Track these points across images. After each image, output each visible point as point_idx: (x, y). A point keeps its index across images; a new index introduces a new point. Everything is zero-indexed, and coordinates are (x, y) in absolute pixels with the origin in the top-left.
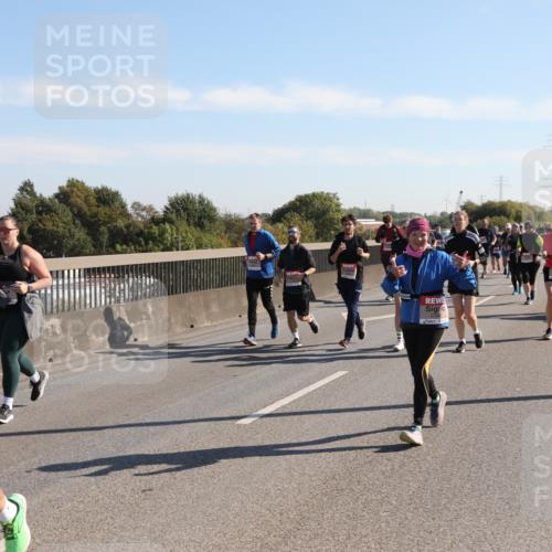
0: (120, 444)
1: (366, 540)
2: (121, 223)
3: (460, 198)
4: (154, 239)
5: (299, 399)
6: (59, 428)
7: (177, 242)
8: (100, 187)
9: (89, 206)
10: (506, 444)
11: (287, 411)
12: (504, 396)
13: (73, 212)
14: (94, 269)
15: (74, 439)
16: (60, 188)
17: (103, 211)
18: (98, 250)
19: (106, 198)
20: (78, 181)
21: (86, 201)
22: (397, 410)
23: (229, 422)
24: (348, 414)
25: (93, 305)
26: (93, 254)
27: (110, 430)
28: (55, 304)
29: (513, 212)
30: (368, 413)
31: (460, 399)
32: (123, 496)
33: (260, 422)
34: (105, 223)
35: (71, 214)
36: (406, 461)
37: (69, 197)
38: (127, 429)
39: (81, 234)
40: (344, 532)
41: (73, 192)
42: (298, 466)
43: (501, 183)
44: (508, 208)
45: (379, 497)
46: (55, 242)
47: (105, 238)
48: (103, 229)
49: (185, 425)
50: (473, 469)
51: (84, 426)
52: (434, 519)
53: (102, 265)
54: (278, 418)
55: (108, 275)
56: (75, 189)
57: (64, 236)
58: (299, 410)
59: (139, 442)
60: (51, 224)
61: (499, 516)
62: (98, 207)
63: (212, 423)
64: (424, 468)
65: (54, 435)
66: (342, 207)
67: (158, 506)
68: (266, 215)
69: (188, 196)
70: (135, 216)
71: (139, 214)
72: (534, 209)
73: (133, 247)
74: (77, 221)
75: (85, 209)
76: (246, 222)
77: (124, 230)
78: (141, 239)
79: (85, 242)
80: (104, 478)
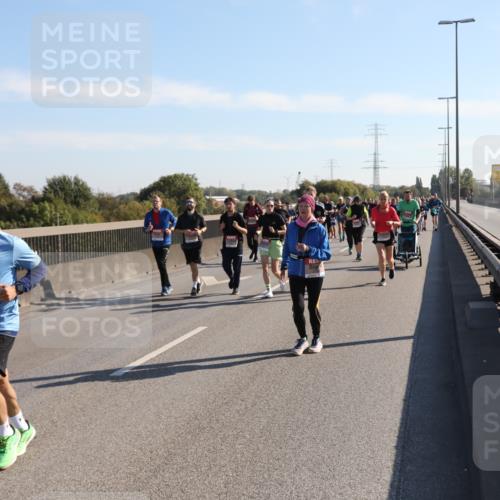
2: (4, 202)
3: (298, 178)
4: (35, 216)
7: (56, 219)
11: (155, 363)
12: (336, 342)
29: (342, 189)
43: (332, 165)
44: (338, 186)
66: (200, 186)
67: (41, 451)
68: (134, 194)
69: (64, 178)
70: (16, 195)
71: (20, 195)
72: (358, 186)
73: (16, 224)
76: (117, 200)
77: (7, 208)
78: (23, 216)
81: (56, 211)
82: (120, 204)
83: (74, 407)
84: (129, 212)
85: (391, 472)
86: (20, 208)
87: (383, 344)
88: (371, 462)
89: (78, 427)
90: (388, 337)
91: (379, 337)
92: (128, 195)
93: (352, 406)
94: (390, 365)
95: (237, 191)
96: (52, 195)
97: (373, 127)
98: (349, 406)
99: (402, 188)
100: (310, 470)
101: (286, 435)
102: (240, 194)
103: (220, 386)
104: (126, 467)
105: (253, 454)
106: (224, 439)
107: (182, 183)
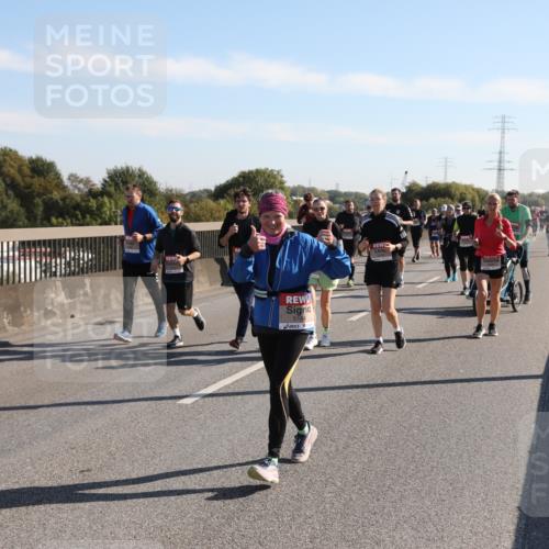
0: (56, 424)
1: (310, 521)
2: (56, 195)
3: (405, 178)
4: (91, 213)
5: (242, 379)
7: (116, 216)
8: (34, 157)
9: (23, 176)
11: (230, 391)
12: (447, 378)
13: (4, 181)
14: (29, 242)
15: (8, 418)
17: (37, 182)
18: (32, 222)
19: (41, 168)
20: (11, 150)
21: (20, 170)
23: (170, 401)
25: (23, 281)
26: (27, 227)
29: (458, 194)
30: (312, 393)
31: (404, 381)
32: (60, 478)
33: (201, 401)
34: (39, 195)
35: (3, 184)
36: (350, 442)
38: (65, 408)
39: (13, 205)
40: (289, 513)
41: (5, 161)
42: (241, 446)
43: (446, 164)
44: (453, 191)
47: (40, 210)
48: (38, 201)
49: (126, 404)
50: (417, 450)
51: (18, 405)
52: (378, 500)
53: (37, 238)
54: (221, 398)
55: (43, 249)
56: (7, 158)
58: (242, 390)
59: (76, 422)
61: (444, 498)
62: (32, 177)
63: (152, 403)
64: (368, 450)
66: (286, 185)
68: (207, 191)
69: (128, 169)
70: (71, 188)
71: (76, 187)
72: (478, 191)
73: (69, 221)
74: (10, 192)
75: (18, 178)
76: (188, 197)
77: (61, 203)
78: (78, 212)
79: (18, 214)
80: (40, 459)
81: (116, 208)
82: (191, 202)
83: (135, 438)
84: (201, 213)
85: (513, 537)
86: (74, 203)
87: (505, 382)
88: (488, 524)
89: (140, 462)
90: (510, 375)
91: (498, 375)
92: (200, 191)
93: (465, 455)
94: (512, 408)
95: (329, 192)
96: (112, 189)
97: (500, 120)
98: (461, 456)
99: (531, 195)
100: (413, 529)
101: (384, 485)
102: (333, 196)
104: (195, 511)
105: (344, 505)
106: (310, 485)
107: (266, 180)
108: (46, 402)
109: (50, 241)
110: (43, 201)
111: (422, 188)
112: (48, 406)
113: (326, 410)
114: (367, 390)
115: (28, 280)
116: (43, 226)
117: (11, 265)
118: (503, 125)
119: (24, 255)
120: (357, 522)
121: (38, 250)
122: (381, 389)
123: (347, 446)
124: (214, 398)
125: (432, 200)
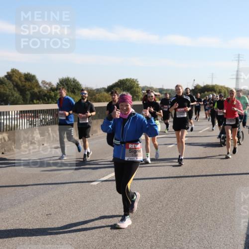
0: (36, 193)
2: (36, 90)
4: (52, 98)
6: (7, 185)
8: (26, 73)
9: (21, 81)
10: (214, 195)
11: (114, 179)
12: (213, 174)
13: (13, 84)
14: (24, 111)
15: (14, 191)
16: (8, 73)
17: (28, 84)
18: (25, 102)
19: (29, 78)
20: (16, 70)
21: (20, 79)
22: (164, 180)
23: (87, 183)
24: (142, 181)
25: (21, 128)
26: (23, 104)
27: (31, 186)
28: (5, 127)
29: (218, 90)
30: (152, 180)
31: (193, 175)
32: (38, 217)
33: (101, 184)
34: (29, 90)
35: (12, 85)
36: (169, 202)
37: (12, 77)
38: (39, 186)
39: (17, 94)
40: (140, 235)
41: (13, 75)
43: (212, 76)
44: (216, 88)
45: (156, 219)
46: (5, 98)
47: (29, 97)
48: (28, 92)
49: (67, 184)
50: (199, 207)
51: (19, 184)
52: (181, 229)
53: (28, 110)
54: (110, 182)
55: (30, 114)
56: (14, 73)
57: (9, 96)
59: (45, 192)
60: (3, 89)
61: (212, 228)
62: (25, 82)
63: (79, 184)
64: (177, 206)
65: (4, 188)
66: (140, 86)
67: (54, 222)
68: (103, 88)
69: (68, 78)
70: (43, 87)
71: (45, 86)
72: (227, 89)
73: (42, 102)
74: (15, 89)
75: (19, 83)
76: (95, 91)
77: (38, 93)
78: (46, 98)
79: (19, 99)
80: (28, 209)
82: (97, 93)
83: (71, 200)
84: (101, 98)
85: (243, 247)
86: (44, 94)
87: (239, 176)
88: (232, 241)
89: (73, 211)
90: (242, 172)
91: (237, 172)
92: (101, 89)
93: (221, 209)
95: (159, 89)
97: (237, 56)
100: (197, 242)
102: (161, 91)
103: (149, 193)
106: (150, 222)
107: (130, 83)
108: (31, 183)
109: (33, 111)
110: (30, 93)
111: (202, 87)
112: (32, 185)
113: (158, 188)
114: (176, 179)
115: (23, 128)
116: (30, 104)
117: (16, 121)
118: (239, 58)
119: (22, 117)
120: (172, 239)
121: (28, 115)
122: (183, 178)
123: (167, 205)
124: (107, 182)
125: (206, 93)
